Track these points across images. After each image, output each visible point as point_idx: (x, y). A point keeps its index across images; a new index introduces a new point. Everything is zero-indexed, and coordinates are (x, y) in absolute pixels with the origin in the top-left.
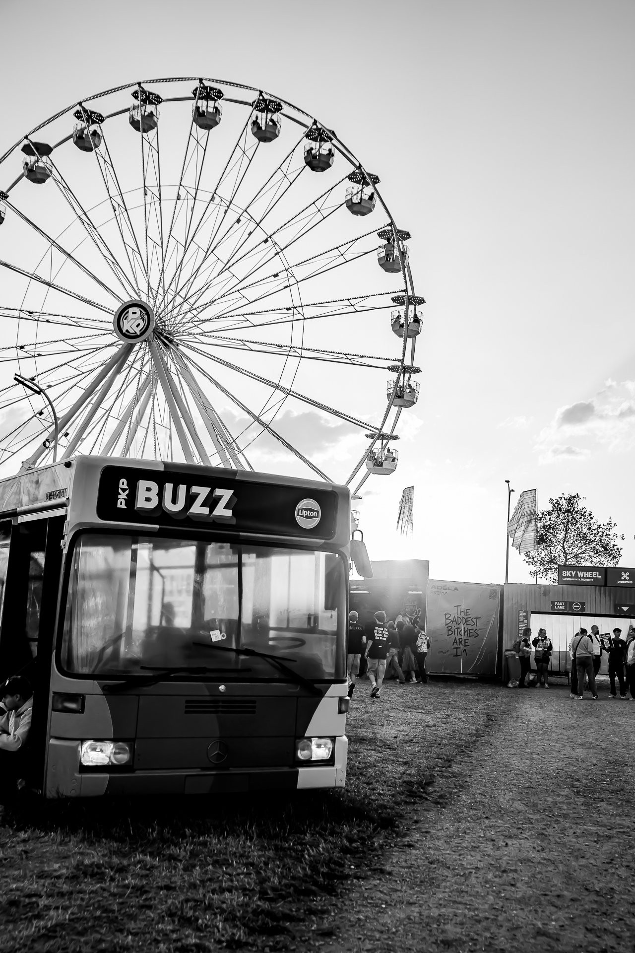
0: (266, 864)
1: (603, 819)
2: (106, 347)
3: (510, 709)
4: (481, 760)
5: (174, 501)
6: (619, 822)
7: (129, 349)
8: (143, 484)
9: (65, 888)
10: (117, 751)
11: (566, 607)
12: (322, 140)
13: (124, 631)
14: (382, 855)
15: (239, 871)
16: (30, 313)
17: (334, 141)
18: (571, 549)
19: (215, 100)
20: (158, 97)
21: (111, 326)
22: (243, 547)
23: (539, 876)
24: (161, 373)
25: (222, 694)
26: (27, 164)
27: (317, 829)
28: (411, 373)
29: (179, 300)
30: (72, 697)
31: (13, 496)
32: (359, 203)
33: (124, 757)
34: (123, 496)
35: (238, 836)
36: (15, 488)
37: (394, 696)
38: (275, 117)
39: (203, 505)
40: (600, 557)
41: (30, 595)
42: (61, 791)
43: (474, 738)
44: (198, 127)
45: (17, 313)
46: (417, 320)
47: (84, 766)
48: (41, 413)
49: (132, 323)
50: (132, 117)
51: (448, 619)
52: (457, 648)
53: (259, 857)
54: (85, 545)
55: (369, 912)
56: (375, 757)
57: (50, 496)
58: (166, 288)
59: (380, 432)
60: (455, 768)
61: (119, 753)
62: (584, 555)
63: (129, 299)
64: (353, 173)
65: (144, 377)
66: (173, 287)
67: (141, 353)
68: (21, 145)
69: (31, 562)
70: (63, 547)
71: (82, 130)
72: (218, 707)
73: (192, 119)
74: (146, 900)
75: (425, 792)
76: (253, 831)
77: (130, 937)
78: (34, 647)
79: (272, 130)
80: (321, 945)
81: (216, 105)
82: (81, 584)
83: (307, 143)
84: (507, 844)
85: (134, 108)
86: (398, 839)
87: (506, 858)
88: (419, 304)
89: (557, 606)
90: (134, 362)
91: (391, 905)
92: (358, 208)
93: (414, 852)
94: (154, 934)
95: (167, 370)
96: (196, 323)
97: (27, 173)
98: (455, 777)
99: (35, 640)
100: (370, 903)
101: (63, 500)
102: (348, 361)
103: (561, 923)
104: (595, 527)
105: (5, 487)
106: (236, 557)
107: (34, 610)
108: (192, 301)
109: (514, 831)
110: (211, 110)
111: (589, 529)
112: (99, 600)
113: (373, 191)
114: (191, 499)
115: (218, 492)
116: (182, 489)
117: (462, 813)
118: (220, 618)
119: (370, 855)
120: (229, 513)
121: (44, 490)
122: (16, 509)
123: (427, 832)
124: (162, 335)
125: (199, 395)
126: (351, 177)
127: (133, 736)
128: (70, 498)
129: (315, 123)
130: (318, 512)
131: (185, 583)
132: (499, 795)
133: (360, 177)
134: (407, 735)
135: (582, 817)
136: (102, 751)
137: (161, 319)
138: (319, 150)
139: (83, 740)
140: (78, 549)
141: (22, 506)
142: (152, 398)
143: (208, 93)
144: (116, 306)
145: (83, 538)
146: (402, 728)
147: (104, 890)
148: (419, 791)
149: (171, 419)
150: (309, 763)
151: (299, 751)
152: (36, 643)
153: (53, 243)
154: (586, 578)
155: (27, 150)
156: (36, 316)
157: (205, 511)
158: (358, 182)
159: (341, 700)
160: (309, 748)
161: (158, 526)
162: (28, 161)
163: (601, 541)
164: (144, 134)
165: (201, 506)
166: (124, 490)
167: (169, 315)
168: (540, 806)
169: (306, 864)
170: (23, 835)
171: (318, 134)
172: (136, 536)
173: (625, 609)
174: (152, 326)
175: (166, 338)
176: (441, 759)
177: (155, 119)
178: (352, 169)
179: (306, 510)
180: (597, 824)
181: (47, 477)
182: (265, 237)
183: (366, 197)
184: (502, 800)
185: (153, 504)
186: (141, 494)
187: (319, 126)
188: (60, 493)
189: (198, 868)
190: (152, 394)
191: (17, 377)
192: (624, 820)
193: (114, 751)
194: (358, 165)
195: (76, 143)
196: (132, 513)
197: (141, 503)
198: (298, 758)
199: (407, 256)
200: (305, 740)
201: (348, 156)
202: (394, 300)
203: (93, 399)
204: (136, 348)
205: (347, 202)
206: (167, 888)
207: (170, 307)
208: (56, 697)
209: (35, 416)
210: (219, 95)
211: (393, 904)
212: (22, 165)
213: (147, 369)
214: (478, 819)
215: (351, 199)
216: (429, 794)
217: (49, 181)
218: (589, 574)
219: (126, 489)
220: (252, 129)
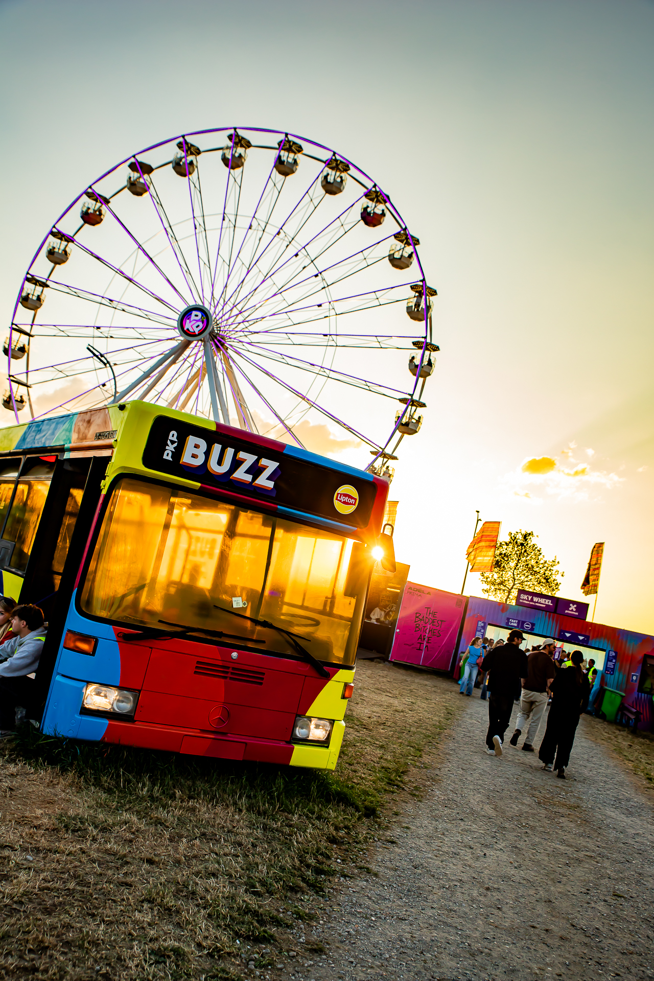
0: (254, 846)
1: (568, 837)
2: (167, 340)
3: (463, 705)
4: (446, 754)
5: (220, 463)
6: (584, 844)
7: (186, 345)
8: (192, 440)
9: (43, 843)
10: (121, 698)
11: (518, 625)
12: (378, 201)
13: (148, 581)
14: (367, 850)
15: (226, 850)
16: (111, 300)
17: (388, 204)
18: (519, 576)
19: (295, 153)
20: (249, 142)
21: (175, 324)
22: (279, 520)
23: (522, 900)
24: (209, 368)
25: (233, 661)
26: (130, 178)
27: (305, 810)
28: (417, 407)
29: (235, 312)
30: (85, 638)
31: (64, 433)
32: (400, 259)
33: (127, 707)
34: (171, 448)
35: (227, 806)
36: (66, 425)
37: (364, 676)
38: (343, 175)
39: (248, 472)
40: (541, 587)
41: (63, 530)
42: (58, 730)
43: (438, 730)
44: (277, 173)
45: (99, 299)
46: (430, 363)
47: (86, 708)
48: (104, 385)
49: (193, 325)
50: (224, 155)
51: (417, 617)
52: (421, 643)
53: (248, 835)
54: (125, 489)
55: (357, 924)
56: (354, 736)
57: (99, 436)
58: (226, 300)
59: (383, 451)
60: (426, 759)
61: (123, 702)
62: (529, 583)
63: (194, 304)
64: (399, 233)
65: (195, 370)
66: (232, 300)
67: (196, 350)
68: (129, 162)
69: (69, 499)
70: (102, 487)
71: (181, 159)
72: (227, 673)
73: (273, 164)
74: (126, 874)
75: (401, 781)
76: (242, 803)
77: (102, 927)
78: (58, 580)
79: (338, 186)
80: (310, 966)
81: (296, 157)
82: (114, 527)
83: (365, 202)
84: (485, 855)
85: (227, 148)
86: (381, 832)
87: (487, 872)
88: (434, 350)
89: (511, 623)
90: (189, 356)
91: (380, 918)
92: (398, 263)
93: (397, 849)
94: (130, 926)
95: (215, 368)
96: (246, 333)
97: (129, 186)
98: (426, 768)
99: (59, 574)
100: (359, 913)
101: (112, 441)
102: (367, 387)
103: (558, 971)
104: (542, 562)
105: (57, 424)
106: (270, 530)
107: (64, 545)
108: (246, 314)
109: (489, 840)
110: (290, 160)
111: (537, 562)
112: (129, 548)
113: (413, 250)
114: (236, 463)
115: (264, 462)
116: (230, 452)
117: (438, 810)
118: (242, 585)
119: (356, 848)
120: (270, 484)
121: (94, 430)
122: (64, 445)
123: (407, 828)
124: (216, 338)
125: (237, 393)
126: (397, 236)
127: (140, 688)
128: (118, 440)
129: (375, 186)
130: (355, 499)
131: (209, 546)
132: (469, 794)
133: (405, 237)
134: (379, 717)
135: (548, 833)
136: (105, 696)
137: (218, 324)
138: (374, 210)
139: (88, 683)
140: (117, 491)
141: (70, 443)
142: (198, 388)
143: (290, 146)
144: (182, 307)
145: (124, 482)
146: (375, 709)
147: (83, 852)
148: (396, 780)
149: (212, 409)
150: (305, 741)
151: (297, 728)
152: (60, 577)
153: (140, 247)
154: (540, 603)
155: (133, 167)
156: (114, 304)
157: (249, 478)
158: (402, 241)
159: (346, 685)
160: (308, 727)
161: (199, 484)
162: (132, 176)
163: (544, 574)
164: (232, 171)
165: (245, 472)
166: (173, 442)
167: (225, 322)
168: (508, 814)
169: (294, 851)
170: (12, 768)
171: (375, 195)
172: (176, 490)
173: (568, 635)
174: (209, 329)
175: (219, 341)
176: (412, 747)
177: (243, 160)
178: (399, 229)
179: (345, 495)
180: (563, 842)
181: (99, 418)
182: (317, 272)
183: (406, 255)
184: (472, 801)
185: (199, 462)
186: (189, 449)
187: (378, 190)
188: (109, 434)
189: (184, 840)
190: (198, 385)
191: (90, 347)
192: (588, 842)
193: (118, 698)
194: (404, 227)
195: (174, 168)
196: (176, 467)
197: (186, 459)
198: (296, 735)
199: (430, 310)
200: (305, 719)
201: (397, 217)
202: (414, 344)
203: (149, 381)
204: (192, 345)
205: (389, 256)
206: (150, 862)
207: (227, 316)
208: (69, 635)
209: (99, 386)
210: (300, 149)
211: (383, 917)
212: (126, 178)
213: (199, 364)
214: (453, 820)
215: (394, 254)
216: (404, 783)
217: (146, 195)
218: (542, 601)
219: (175, 442)
220: (322, 182)
